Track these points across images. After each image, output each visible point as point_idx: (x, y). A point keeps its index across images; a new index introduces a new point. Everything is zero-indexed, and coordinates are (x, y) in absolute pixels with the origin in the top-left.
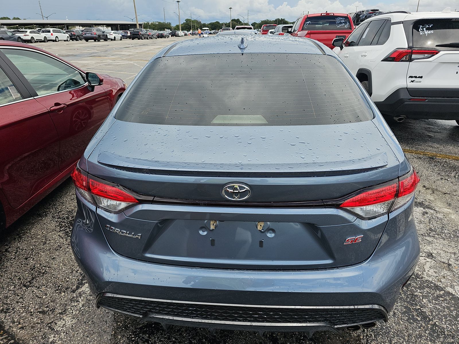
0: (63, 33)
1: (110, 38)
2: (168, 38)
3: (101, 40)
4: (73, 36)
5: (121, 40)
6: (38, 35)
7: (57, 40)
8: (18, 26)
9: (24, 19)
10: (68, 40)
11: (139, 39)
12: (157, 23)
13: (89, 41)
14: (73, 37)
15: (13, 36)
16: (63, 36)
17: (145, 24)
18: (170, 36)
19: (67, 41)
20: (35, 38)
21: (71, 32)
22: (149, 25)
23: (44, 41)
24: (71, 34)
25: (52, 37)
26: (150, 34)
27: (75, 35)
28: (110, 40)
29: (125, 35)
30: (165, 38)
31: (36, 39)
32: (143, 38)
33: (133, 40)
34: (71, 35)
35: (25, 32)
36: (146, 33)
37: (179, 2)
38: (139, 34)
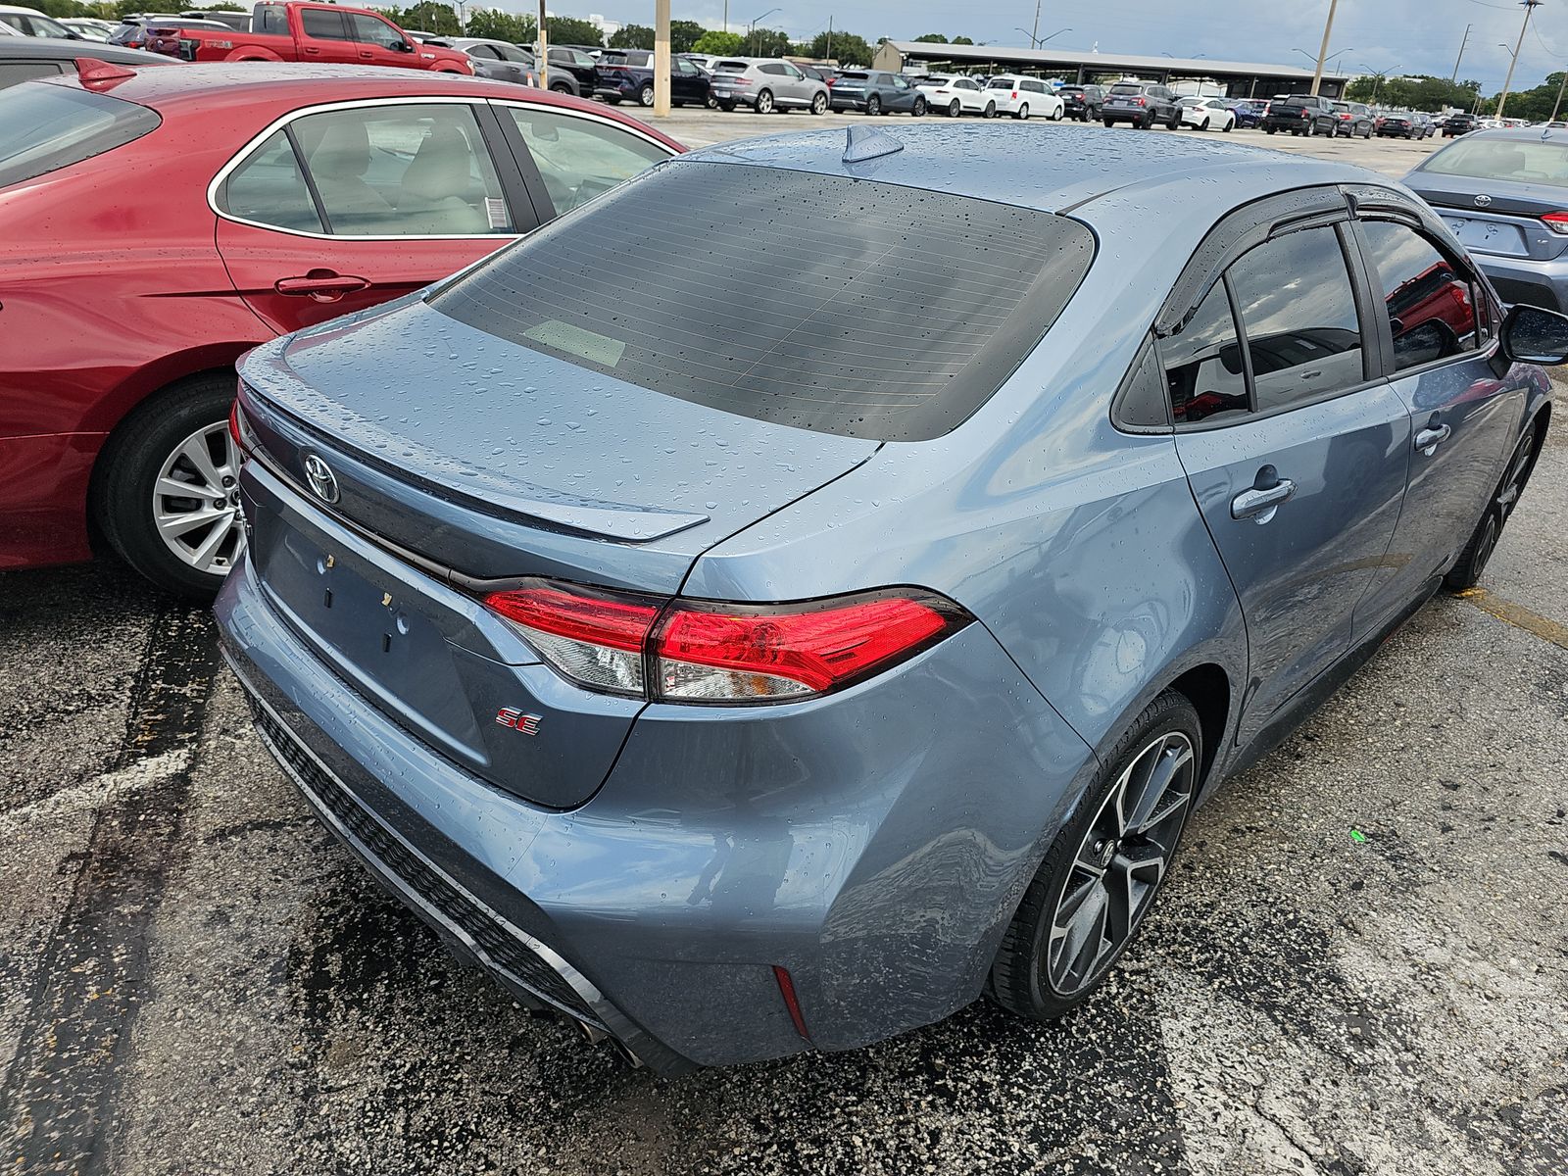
0: (1050, 94)
1: (1190, 121)
2: (1420, 139)
3: (1153, 126)
4: (1076, 106)
5: (1226, 130)
6: (973, 95)
7: (1023, 114)
8: (949, 62)
9: (981, 44)
10: (1057, 116)
11: (1295, 134)
12: (1420, 81)
13: (1116, 124)
14: (1075, 109)
15: (906, 92)
16: (1047, 101)
17: (1368, 81)
18: (1440, 131)
19: (1052, 118)
20: (963, 103)
21: (1073, 92)
22: (1380, 87)
23: (984, 115)
24: (1074, 98)
25: (1011, 102)
26: (1347, 118)
27: (1082, 103)
28: (1190, 128)
29: (1254, 114)
30: (1408, 138)
31: (965, 107)
32: (1311, 132)
33: (1272, 133)
34: (1071, 102)
35: (943, 82)
36: (1332, 112)
37: (1536, 4)
38: (1299, 117)
